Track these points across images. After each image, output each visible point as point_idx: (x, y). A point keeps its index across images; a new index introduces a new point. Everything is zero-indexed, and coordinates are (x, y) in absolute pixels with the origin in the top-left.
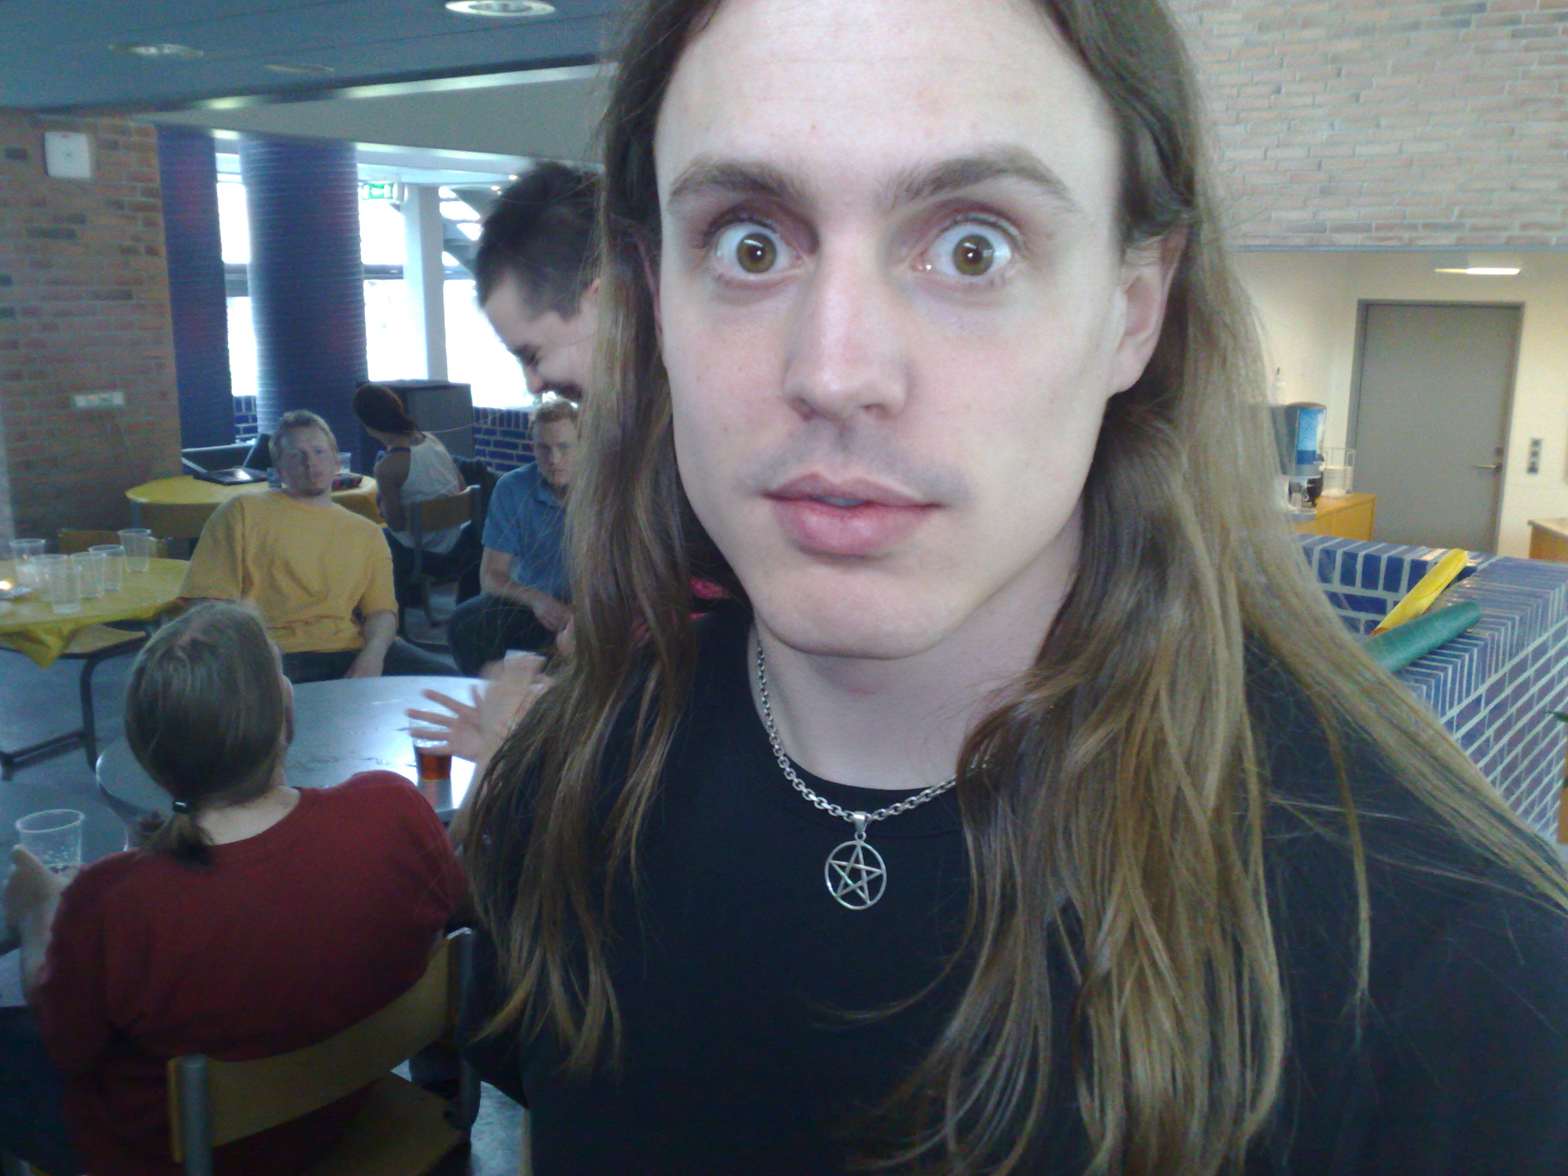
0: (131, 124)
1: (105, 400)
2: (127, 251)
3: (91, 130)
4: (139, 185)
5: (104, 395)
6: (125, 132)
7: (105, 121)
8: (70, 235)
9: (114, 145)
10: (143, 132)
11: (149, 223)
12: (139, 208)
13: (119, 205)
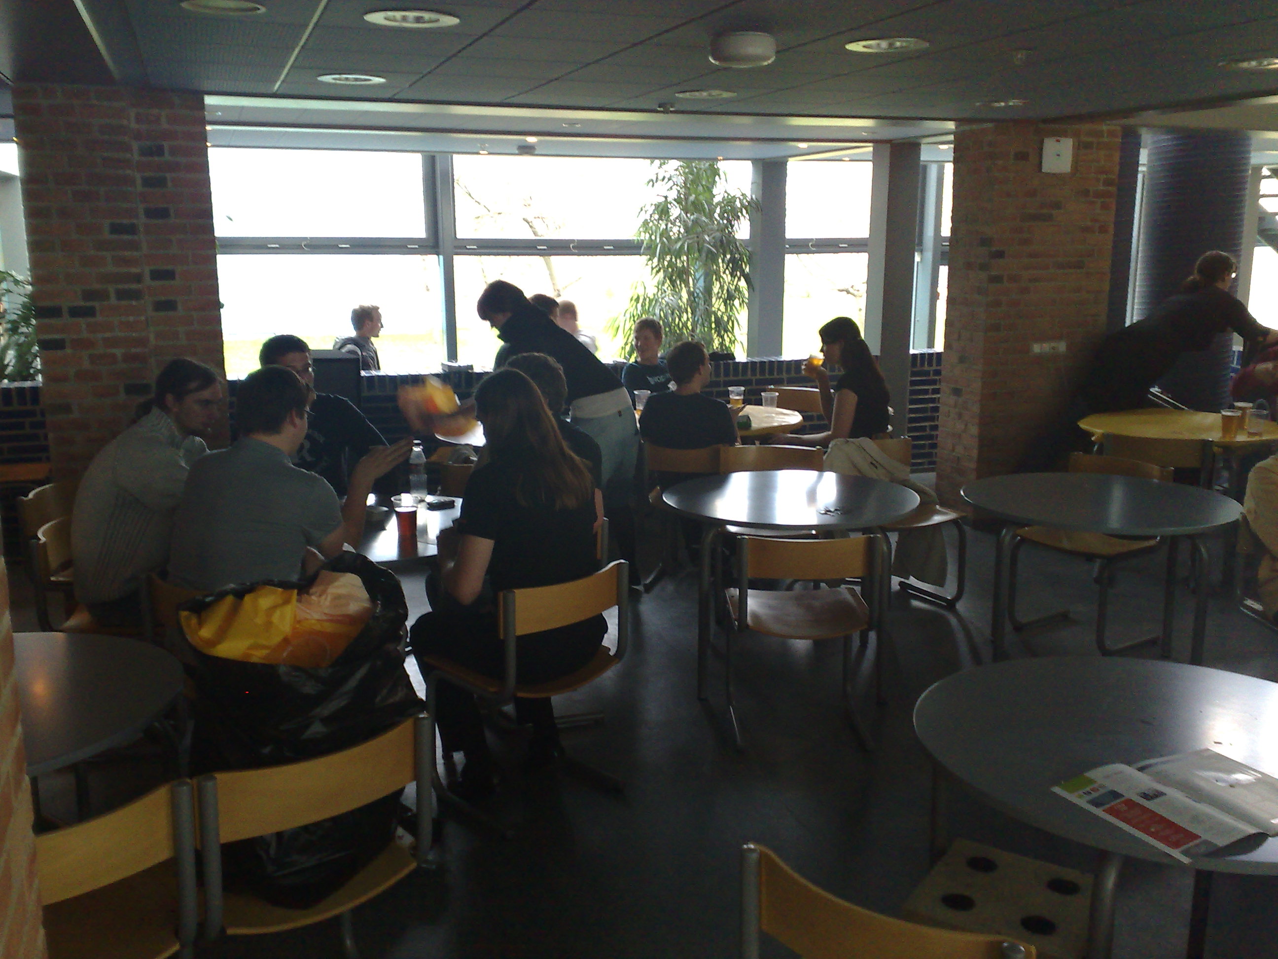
0: (1105, 128)
1: (1053, 348)
2: (1086, 230)
3: (1076, 135)
4: (1103, 177)
5: (1053, 344)
6: (1099, 134)
7: (1086, 127)
8: (1049, 218)
9: (1088, 146)
10: (1111, 134)
11: (1104, 207)
12: (1098, 195)
13: (1086, 193)
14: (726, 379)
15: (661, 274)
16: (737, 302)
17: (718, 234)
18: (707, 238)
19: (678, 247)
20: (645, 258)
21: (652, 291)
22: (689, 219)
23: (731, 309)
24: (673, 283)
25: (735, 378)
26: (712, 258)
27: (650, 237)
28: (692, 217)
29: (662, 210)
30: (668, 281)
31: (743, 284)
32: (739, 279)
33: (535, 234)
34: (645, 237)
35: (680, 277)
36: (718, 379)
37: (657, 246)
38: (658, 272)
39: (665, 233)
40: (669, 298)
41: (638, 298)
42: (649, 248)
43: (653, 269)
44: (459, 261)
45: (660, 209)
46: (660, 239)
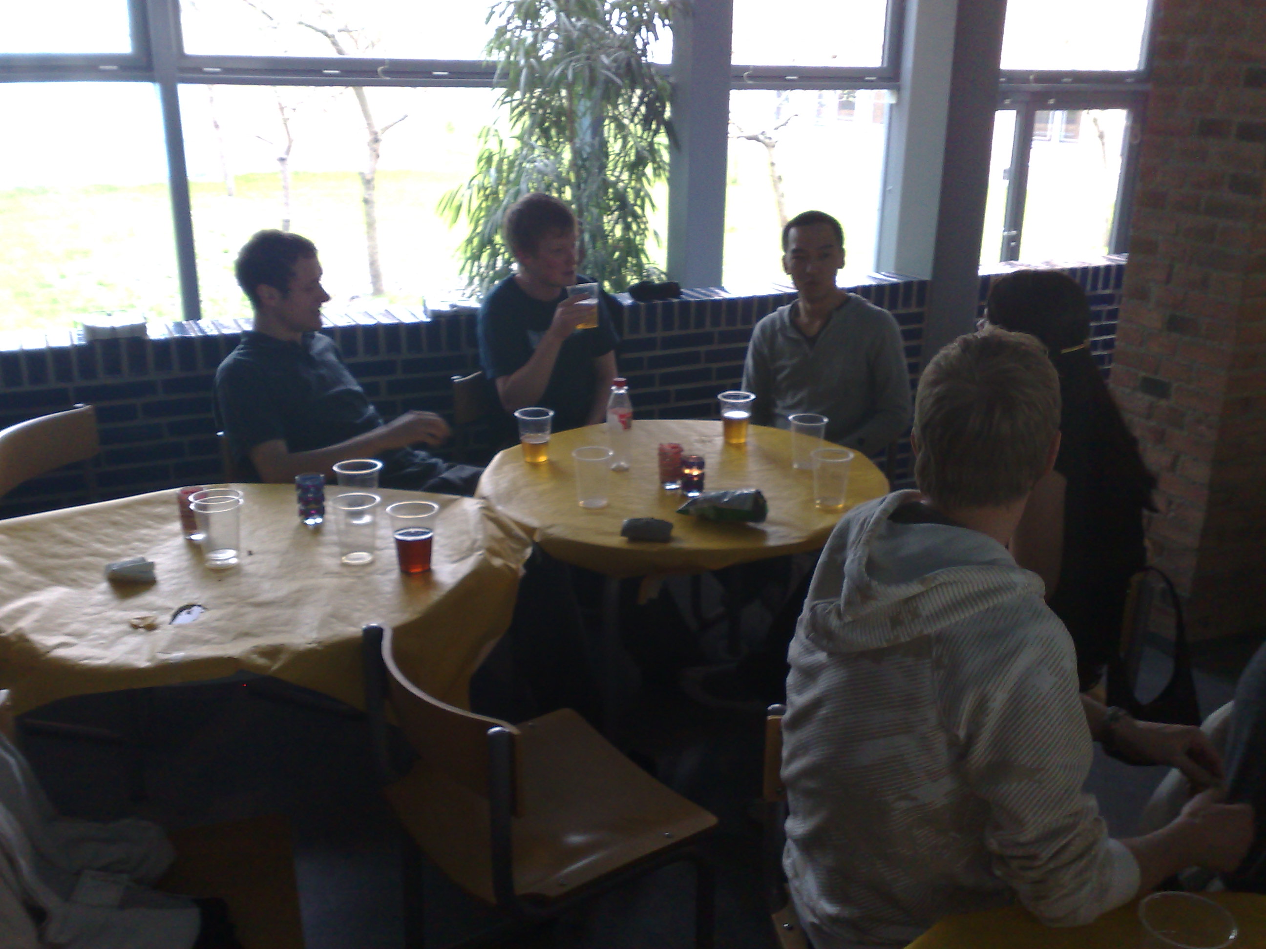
14: (668, 334)
15: (526, 119)
16: (649, 169)
17: (622, 54)
18: (605, 60)
19: (557, 73)
20: (501, 91)
21: (512, 147)
22: (574, 26)
23: (639, 180)
24: (545, 133)
25: (683, 332)
26: (610, 94)
27: (508, 57)
28: (579, 24)
29: (528, 10)
30: (537, 130)
31: (662, 139)
32: (656, 132)
33: (340, 52)
34: (499, 56)
35: (557, 124)
36: (653, 335)
37: (521, 71)
38: (521, 114)
39: (532, 51)
40: (539, 158)
41: (489, 160)
42: (505, 75)
43: (513, 110)
44: (184, 91)
45: (523, 11)
46: (527, 61)
